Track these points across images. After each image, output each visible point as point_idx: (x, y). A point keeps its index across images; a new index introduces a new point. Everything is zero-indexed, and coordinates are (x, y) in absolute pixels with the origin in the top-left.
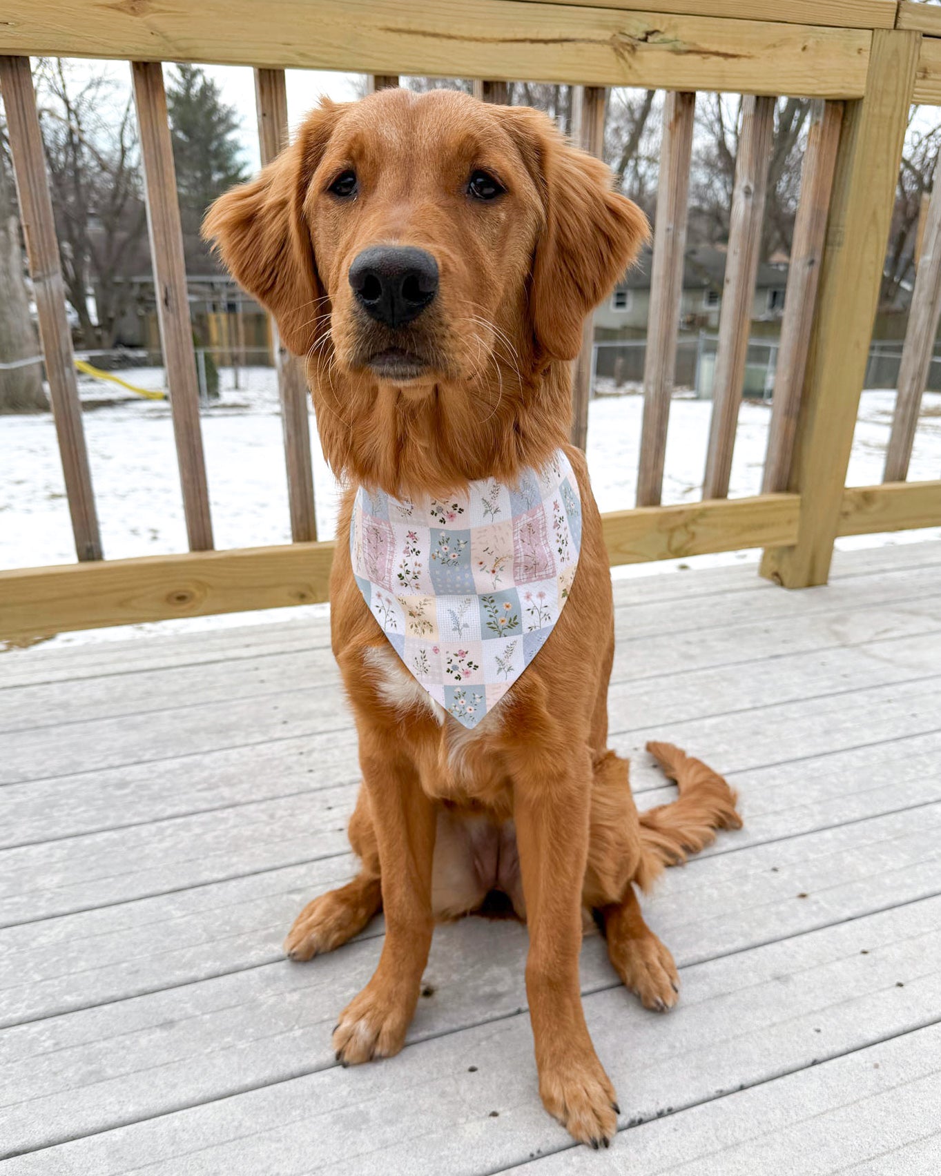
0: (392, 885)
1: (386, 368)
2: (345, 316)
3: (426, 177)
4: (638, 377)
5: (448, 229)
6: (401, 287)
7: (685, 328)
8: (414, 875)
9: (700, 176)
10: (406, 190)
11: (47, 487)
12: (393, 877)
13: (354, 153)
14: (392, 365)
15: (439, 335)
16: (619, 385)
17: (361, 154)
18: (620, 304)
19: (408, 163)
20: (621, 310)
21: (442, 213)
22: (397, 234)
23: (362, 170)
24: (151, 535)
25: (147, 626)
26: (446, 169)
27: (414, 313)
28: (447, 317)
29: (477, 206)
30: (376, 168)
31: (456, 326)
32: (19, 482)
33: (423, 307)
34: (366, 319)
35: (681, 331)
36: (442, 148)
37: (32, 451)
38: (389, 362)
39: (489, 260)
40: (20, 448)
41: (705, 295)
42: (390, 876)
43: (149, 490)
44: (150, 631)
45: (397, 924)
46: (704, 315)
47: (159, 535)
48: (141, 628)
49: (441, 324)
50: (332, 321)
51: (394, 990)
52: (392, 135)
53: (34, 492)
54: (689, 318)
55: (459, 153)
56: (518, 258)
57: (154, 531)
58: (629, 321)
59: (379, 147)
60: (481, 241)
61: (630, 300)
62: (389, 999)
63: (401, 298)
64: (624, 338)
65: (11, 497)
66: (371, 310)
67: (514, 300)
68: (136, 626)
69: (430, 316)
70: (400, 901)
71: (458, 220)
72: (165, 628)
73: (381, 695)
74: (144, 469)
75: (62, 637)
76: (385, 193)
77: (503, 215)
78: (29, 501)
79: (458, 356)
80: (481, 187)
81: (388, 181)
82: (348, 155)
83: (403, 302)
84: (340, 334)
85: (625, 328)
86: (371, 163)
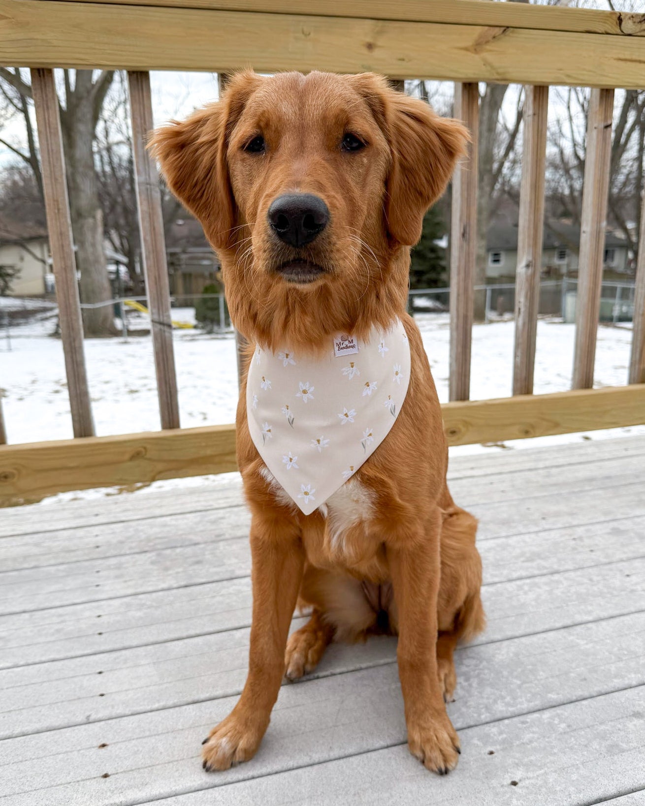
0: (258, 635)
1: (293, 276)
2: (263, 238)
3: (314, 140)
4: (511, 309)
5: (331, 175)
6: (302, 222)
7: (544, 277)
8: (276, 629)
9: (548, 174)
10: (301, 149)
11: (126, 385)
12: (259, 629)
13: (262, 124)
14: (297, 274)
15: (329, 250)
16: (501, 314)
17: (267, 125)
18: (496, 261)
19: (302, 130)
20: (497, 265)
21: (327, 165)
22: (298, 184)
23: (268, 135)
24: (201, 417)
25: (211, 477)
26: (327, 134)
27: (311, 237)
28: (334, 238)
29: (348, 156)
30: (279, 134)
31: (339, 244)
32: (107, 382)
33: (318, 232)
34: (278, 241)
35: (542, 279)
36: (324, 118)
37: (111, 362)
38: (295, 273)
39: (357, 192)
40: (103, 360)
41: (556, 253)
42: (257, 628)
43: (195, 387)
44: (214, 481)
45: (257, 666)
46: (557, 267)
47: (208, 416)
48: (207, 479)
49: (330, 243)
50: (253, 242)
51: (250, 718)
52: (287, 109)
53: (118, 389)
54: (545, 269)
55: (336, 123)
56: (376, 186)
57: (204, 414)
58: (504, 272)
59: (280, 119)
60: (351, 180)
61: (503, 258)
62: (246, 724)
63: (303, 228)
64: (501, 283)
65: (103, 392)
66: (280, 236)
67: (374, 214)
68: (204, 477)
69: (323, 239)
70: (262, 648)
71: (337, 169)
72: (223, 479)
73: (277, 499)
74: (189, 373)
75: (156, 484)
76: (286, 151)
77: (365, 160)
78: (115, 394)
79: (341, 262)
80: (351, 143)
81: (288, 142)
82: (258, 125)
83: (304, 230)
84: (259, 251)
85: (502, 276)
86: (275, 131)
